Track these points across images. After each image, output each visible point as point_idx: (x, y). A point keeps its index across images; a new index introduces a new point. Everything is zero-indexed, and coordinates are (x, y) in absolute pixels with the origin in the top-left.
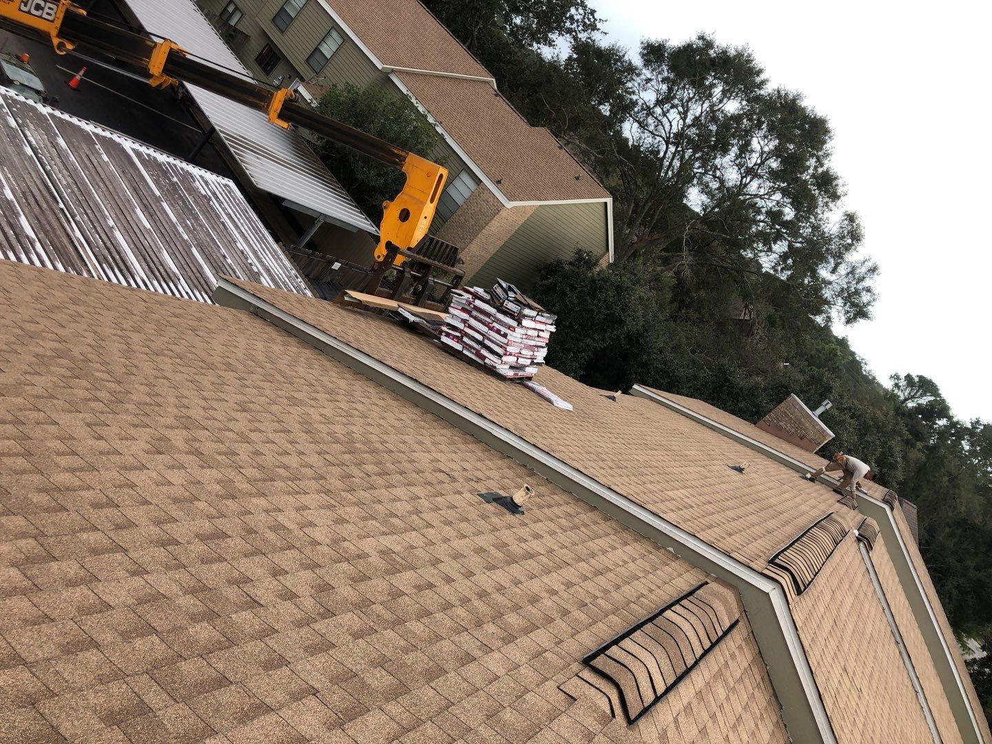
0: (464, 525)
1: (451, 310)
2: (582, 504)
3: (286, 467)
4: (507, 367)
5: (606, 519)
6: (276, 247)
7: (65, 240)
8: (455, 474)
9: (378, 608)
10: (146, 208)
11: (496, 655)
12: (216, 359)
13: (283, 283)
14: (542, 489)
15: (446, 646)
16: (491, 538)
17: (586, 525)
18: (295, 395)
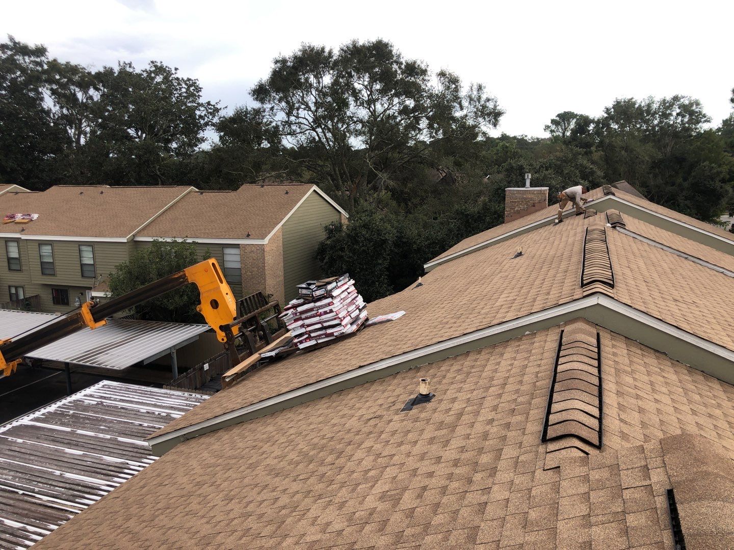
0: (410, 436)
1: (289, 327)
2: (459, 358)
3: (284, 507)
4: (349, 326)
5: (479, 352)
6: (163, 391)
7: (41, 509)
8: (378, 413)
9: (408, 532)
10: (70, 444)
11: (495, 488)
12: (189, 487)
13: (187, 406)
14: (432, 371)
15: (465, 512)
16: (430, 428)
17: (473, 367)
18: (250, 462)
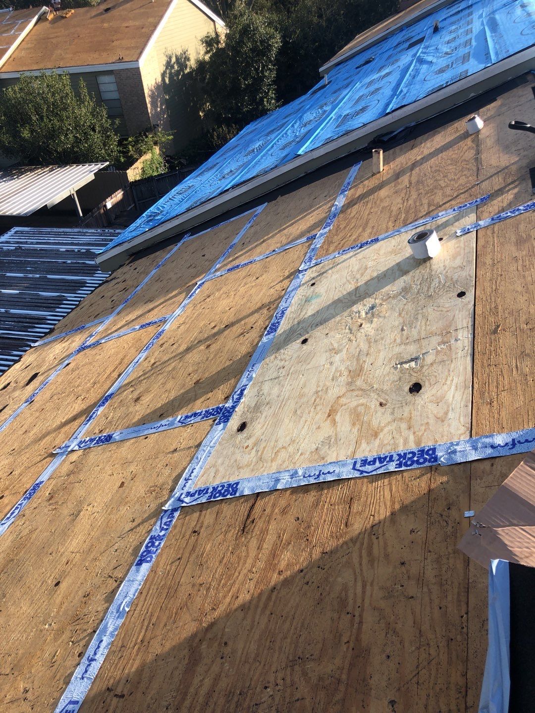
6: (76, 230)
10: (4, 286)
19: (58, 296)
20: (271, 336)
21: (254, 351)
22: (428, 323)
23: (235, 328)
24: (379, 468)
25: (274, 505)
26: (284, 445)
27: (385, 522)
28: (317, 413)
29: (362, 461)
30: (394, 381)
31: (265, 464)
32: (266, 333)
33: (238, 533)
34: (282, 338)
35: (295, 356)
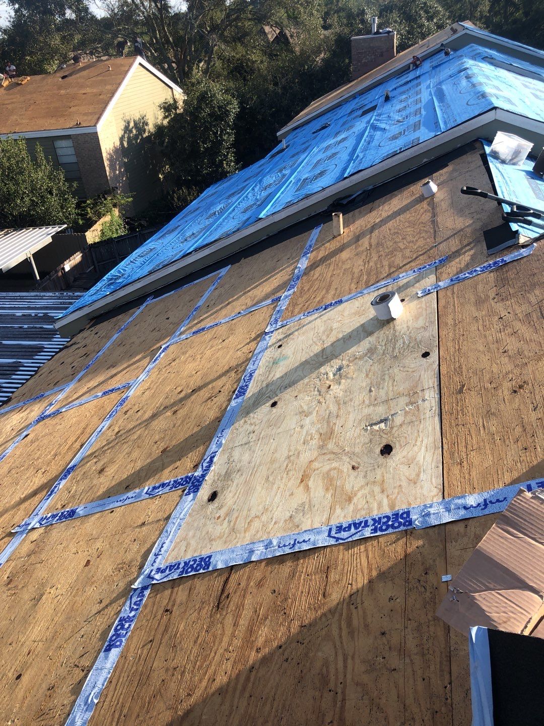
6: (33, 294)
19: (14, 362)
20: (239, 400)
21: (223, 416)
22: (395, 383)
23: (202, 393)
24: (354, 534)
25: (249, 578)
26: (258, 514)
27: (363, 591)
28: (289, 480)
29: (337, 527)
30: (364, 444)
31: (238, 535)
32: (234, 396)
33: (212, 610)
34: (251, 402)
35: (265, 419)
